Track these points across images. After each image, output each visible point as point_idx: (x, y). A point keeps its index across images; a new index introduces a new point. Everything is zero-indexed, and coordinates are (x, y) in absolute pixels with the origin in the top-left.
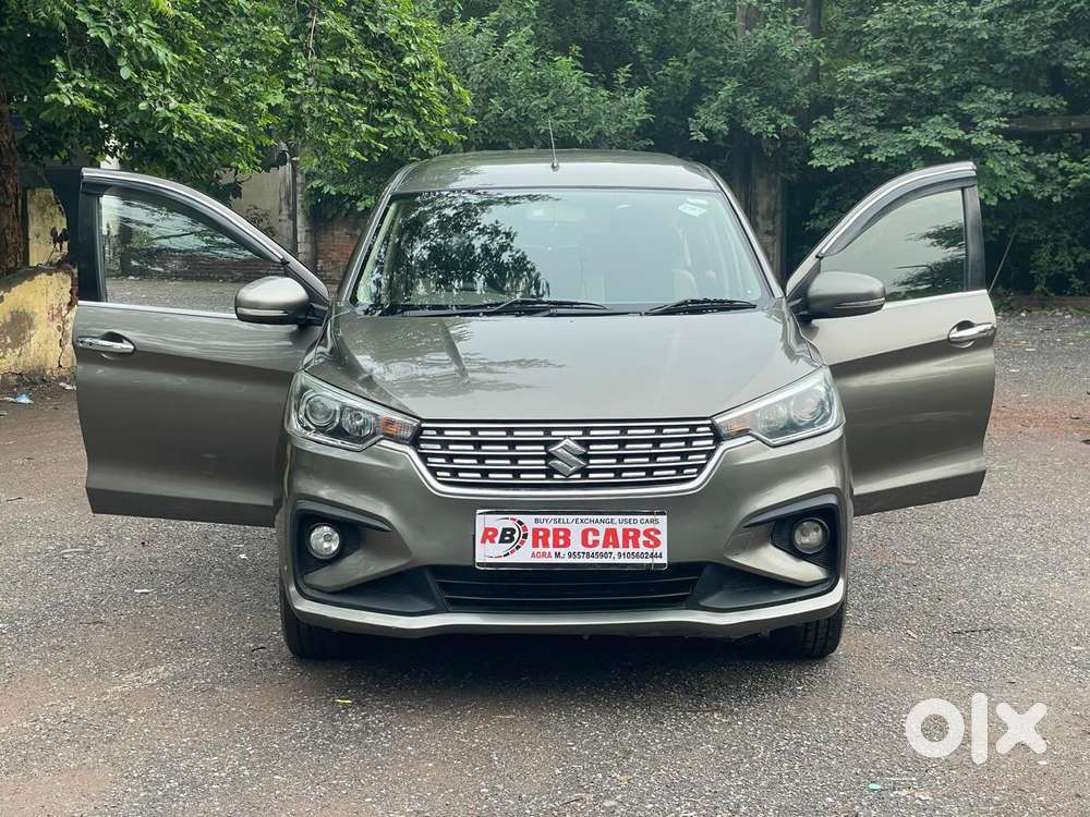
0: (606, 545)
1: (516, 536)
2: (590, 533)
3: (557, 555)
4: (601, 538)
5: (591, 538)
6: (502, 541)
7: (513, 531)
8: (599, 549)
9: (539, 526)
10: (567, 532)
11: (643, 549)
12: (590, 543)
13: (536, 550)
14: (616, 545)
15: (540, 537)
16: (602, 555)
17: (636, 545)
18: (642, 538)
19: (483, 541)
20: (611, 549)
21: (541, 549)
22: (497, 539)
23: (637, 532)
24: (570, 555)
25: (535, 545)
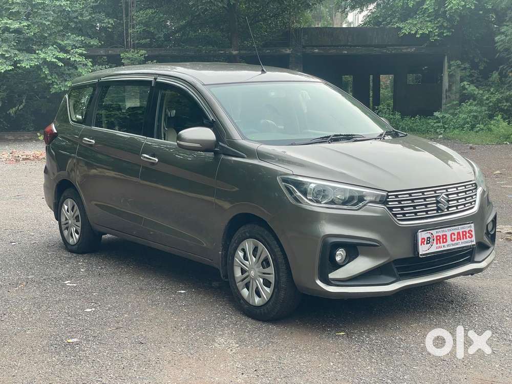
0: (458, 240)
1: (431, 240)
2: (453, 235)
3: (444, 246)
4: (456, 237)
5: (453, 237)
6: (427, 243)
7: (430, 238)
8: (456, 242)
9: (438, 234)
10: (446, 235)
11: (468, 239)
12: (453, 239)
13: (437, 246)
14: (461, 240)
15: (438, 239)
16: (457, 244)
17: (466, 238)
18: (468, 235)
19: (421, 245)
20: (459, 241)
21: (439, 245)
22: (425, 243)
23: (466, 232)
24: (448, 246)
25: (437, 244)
